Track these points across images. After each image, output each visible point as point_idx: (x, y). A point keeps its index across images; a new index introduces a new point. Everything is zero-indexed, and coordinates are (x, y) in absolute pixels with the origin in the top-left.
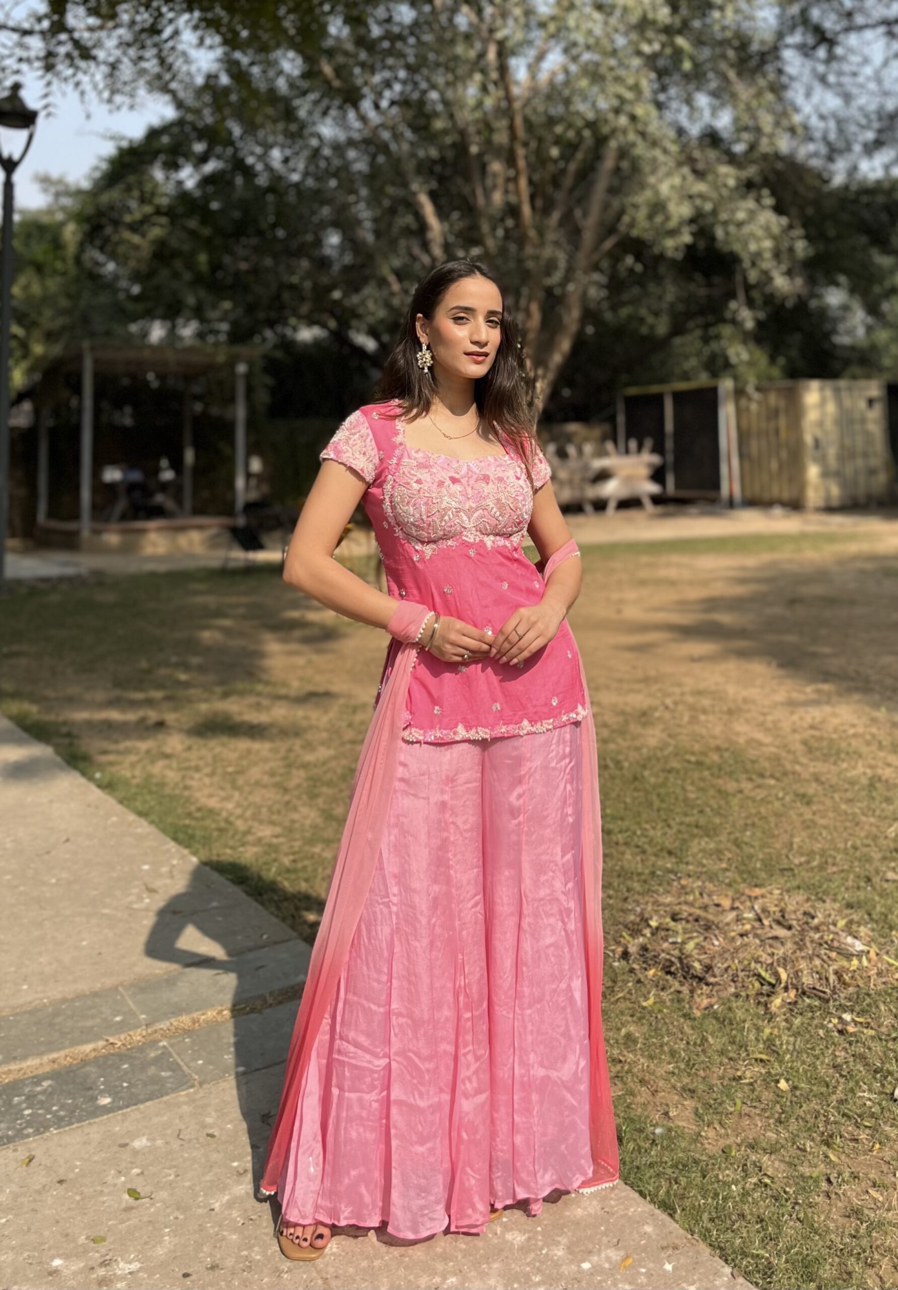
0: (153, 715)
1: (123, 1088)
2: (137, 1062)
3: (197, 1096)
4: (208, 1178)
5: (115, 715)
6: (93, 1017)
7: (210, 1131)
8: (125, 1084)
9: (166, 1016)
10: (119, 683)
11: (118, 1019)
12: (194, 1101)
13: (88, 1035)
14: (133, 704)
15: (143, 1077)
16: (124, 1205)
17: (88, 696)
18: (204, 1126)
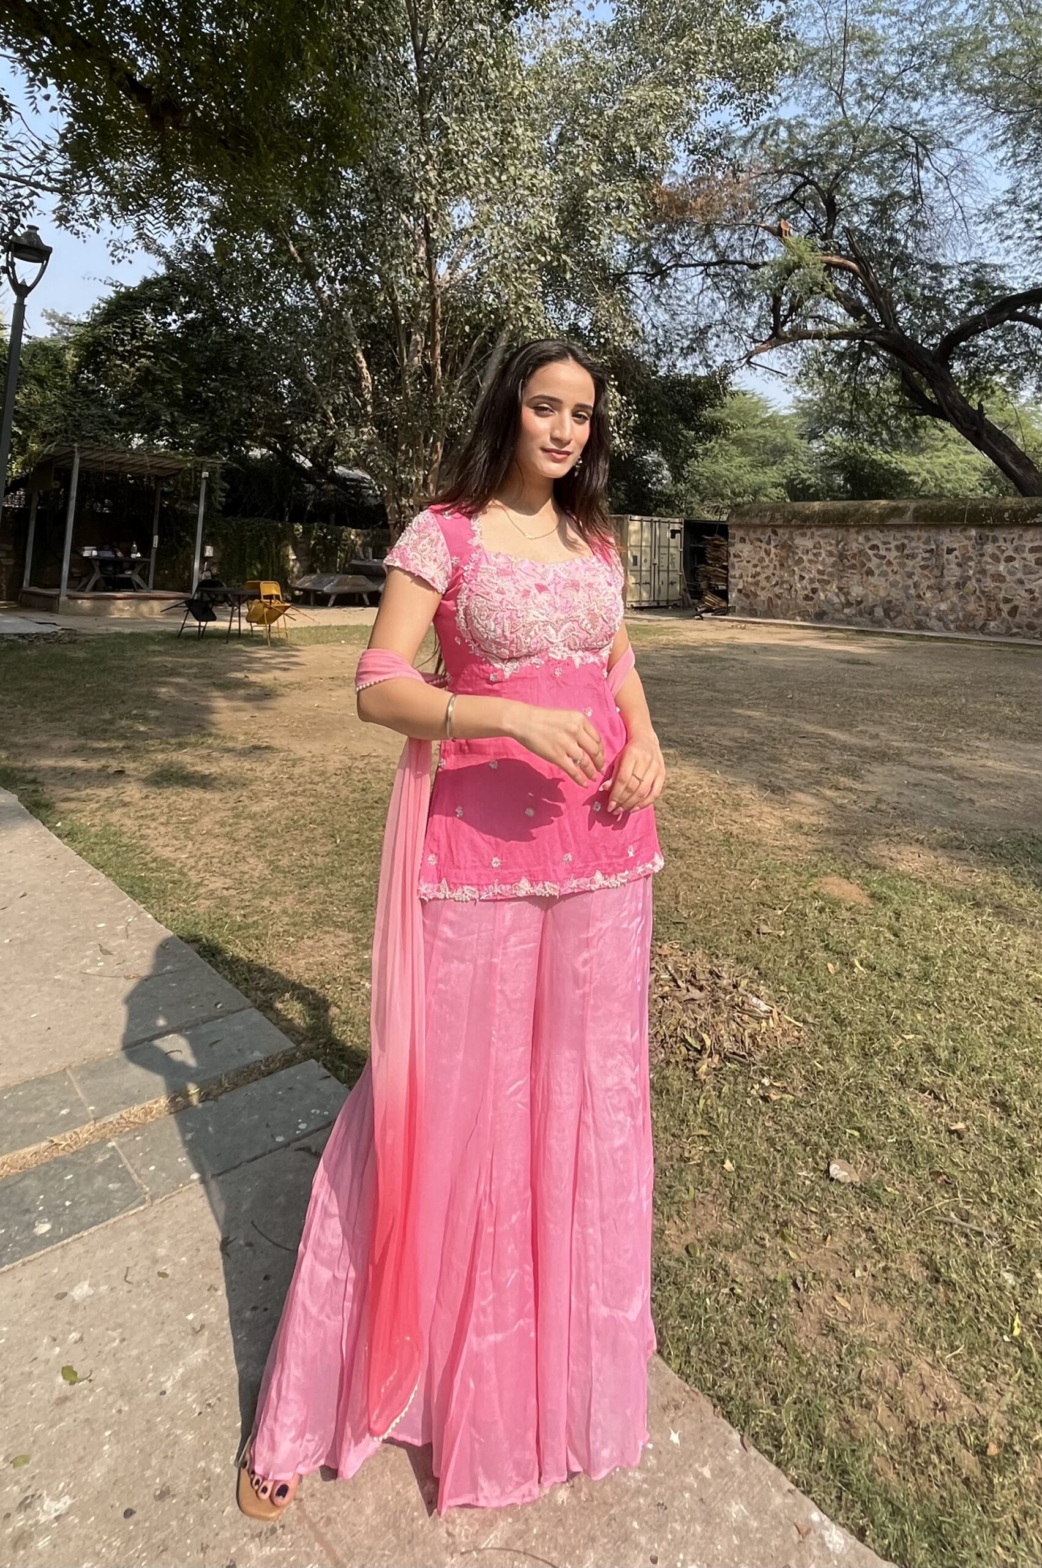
0: (114, 765)
1: (66, 1208)
2: (83, 1171)
3: (148, 1218)
4: (159, 1341)
5: (79, 763)
6: (37, 1110)
7: (162, 1268)
8: (68, 1203)
9: (116, 1106)
10: (84, 733)
11: (64, 1112)
12: (144, 1224)
13: (30, 1134)
14: (97, 753)
15: (88, 1191)
16: (56, 1395)
17: (55, 745)
18: (155, 1261)
